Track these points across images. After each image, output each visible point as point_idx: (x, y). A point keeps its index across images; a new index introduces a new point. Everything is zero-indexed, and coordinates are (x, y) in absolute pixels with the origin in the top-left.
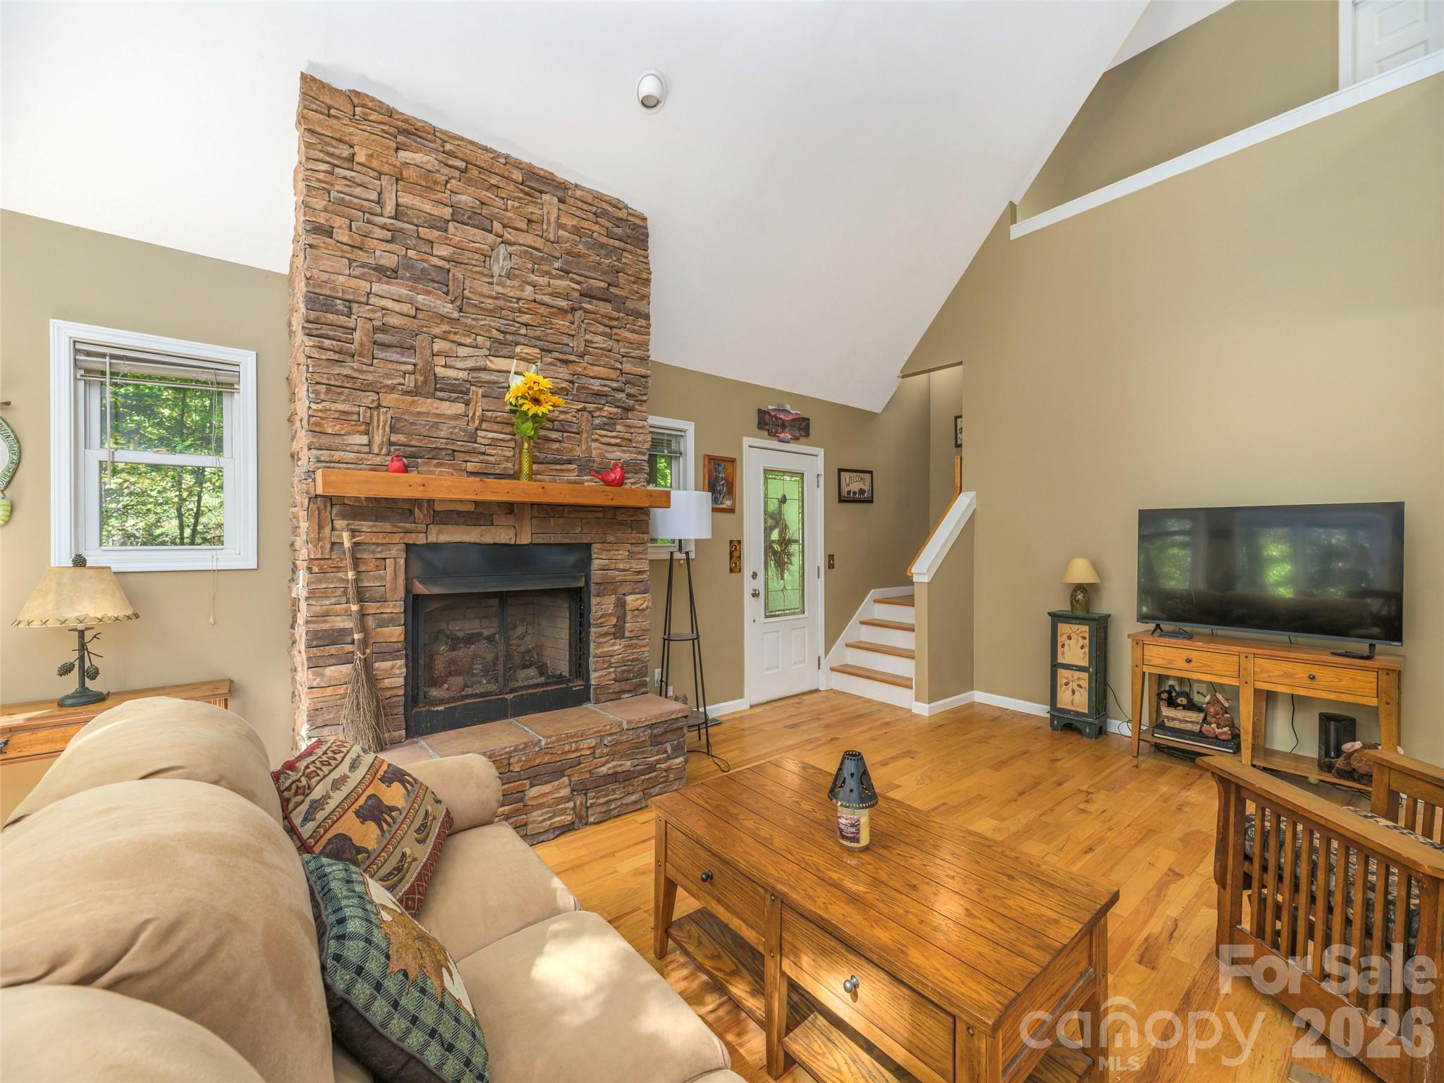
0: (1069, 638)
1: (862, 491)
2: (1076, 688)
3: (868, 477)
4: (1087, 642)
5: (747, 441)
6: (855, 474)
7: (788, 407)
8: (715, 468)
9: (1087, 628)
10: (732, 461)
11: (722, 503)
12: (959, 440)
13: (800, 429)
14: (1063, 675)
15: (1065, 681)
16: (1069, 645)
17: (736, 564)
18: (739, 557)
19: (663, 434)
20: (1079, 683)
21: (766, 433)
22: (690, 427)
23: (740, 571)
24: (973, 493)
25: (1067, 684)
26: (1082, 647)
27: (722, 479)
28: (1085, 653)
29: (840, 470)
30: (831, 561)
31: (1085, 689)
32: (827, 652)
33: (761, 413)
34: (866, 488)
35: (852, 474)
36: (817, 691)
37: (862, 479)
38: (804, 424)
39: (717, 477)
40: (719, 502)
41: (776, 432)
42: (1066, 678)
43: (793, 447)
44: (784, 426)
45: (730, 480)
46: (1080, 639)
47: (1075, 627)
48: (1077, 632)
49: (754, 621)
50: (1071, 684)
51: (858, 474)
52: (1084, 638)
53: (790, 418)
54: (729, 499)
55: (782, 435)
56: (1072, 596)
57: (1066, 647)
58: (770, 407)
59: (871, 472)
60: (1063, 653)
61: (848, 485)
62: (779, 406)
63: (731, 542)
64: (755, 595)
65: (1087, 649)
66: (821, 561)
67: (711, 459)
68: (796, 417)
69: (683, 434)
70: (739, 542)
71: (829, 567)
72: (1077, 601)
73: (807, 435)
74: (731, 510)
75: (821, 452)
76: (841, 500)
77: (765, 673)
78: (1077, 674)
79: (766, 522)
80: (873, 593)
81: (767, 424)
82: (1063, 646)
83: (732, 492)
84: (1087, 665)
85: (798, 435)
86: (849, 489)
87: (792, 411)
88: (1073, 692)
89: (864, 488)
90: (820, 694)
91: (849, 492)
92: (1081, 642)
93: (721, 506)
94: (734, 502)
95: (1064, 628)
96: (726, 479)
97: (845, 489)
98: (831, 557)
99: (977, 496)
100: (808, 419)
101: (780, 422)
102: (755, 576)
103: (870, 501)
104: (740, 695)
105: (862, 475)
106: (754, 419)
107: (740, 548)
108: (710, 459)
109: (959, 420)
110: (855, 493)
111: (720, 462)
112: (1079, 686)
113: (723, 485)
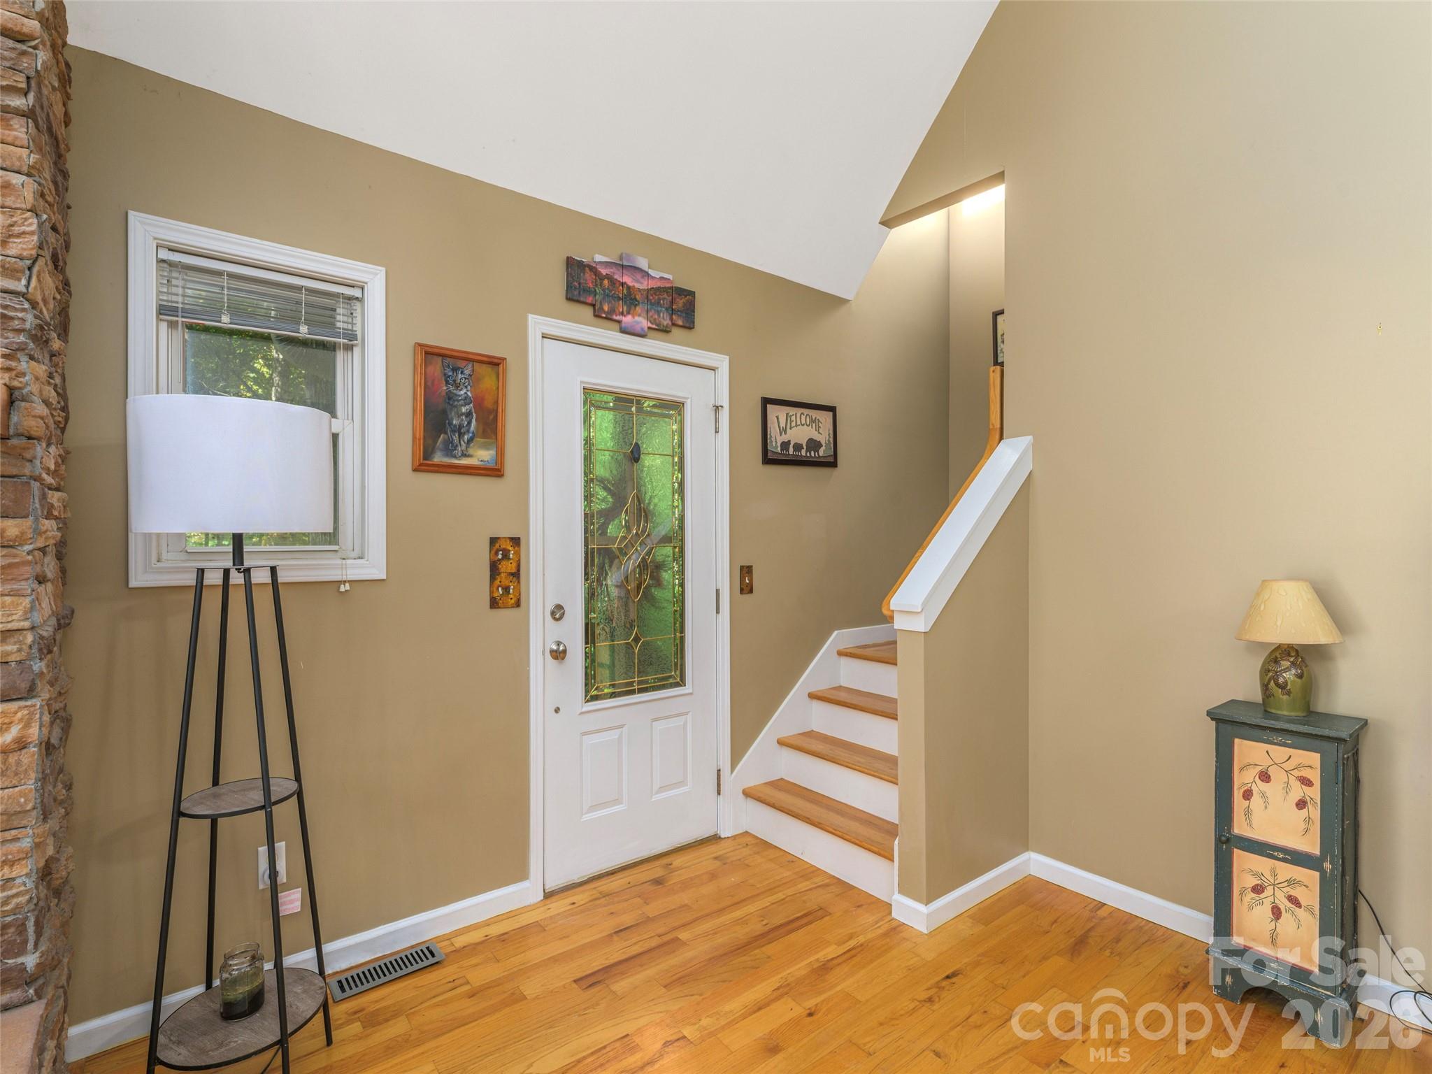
0: (1265, 777)
1: (813, 444)
2: (1284, 904)
3: (826, 418)
4: (1315, 793)
5: (537, 324)
6: (799, 411)
7: (643, 263)
8: (447, 377)
9: (1314, 758)
10: (495, 363)
11: (465, 455)
12: (1000, 355)
13: (672, 311)
14: (1246, 866)
15: (1252, 881)
16: (1263, 795)
17: (506, 589)
18: (516, 575)
19: (298, 289)
20: (1293, 893)
21: (588, 311)
22: (374, 280)
23: (518, 604)
24: (1025, 442)
25: (1258, 889)
26: (1301, 804)
27: (467, 400)
28: (1308, 820)
29: (766, 402)
30: (745, 580)
31: (1309, 909)
32: (734, 762)
33: (574, 267)
34: (824, 437)
35: (792, 410)
36: (715, 838)
37: (813, 421)
38: (680, 303)
39: (450, 397)
40: (458, 452)
41: (612, 311)
42: (1256, 875)
43: (652, 345)
44: (630, 299)
45: (488, 403)
46: (1296, 785)
47: (1279, 753)
48: (1287, 766)
49: (557, 710)
50: (1269, 891)
51: (806, 411)
52: (1306, 782)
53: (643, 285)
54: (485, 447)
55: (627, 320)
56: (1265, 671)
57: (1256, 798)
58: (599, 258)
59: (832, 409)
60: (1248, 812)
61: (783, 431)
62: (621, 258)
63: (493, 541)
64: (559, 655)
65: (1315, 812)
66: (724, 579)
67: (429, 354)
68: (659, 284)
69: (356, 293)
70: (516, 541)
71: (742, 591)
72: (1283, 687)
73: (689, 325)
74: (494, 471)
75: (722, 362)
76: (769, 459)
77: (586, 817)
78: (1288, 871)
79: (588, 497)
80: (839, 638)
81: (587, 291)
82: (1248, 795)
83: (495, 432)
84: (1316, 851)
85: (667, 322)
86: (785, 438)
87: (651, 272)
88: (1277, 913)
89: (817, 437)
90: (723, 844)
91: (785, 445)
92: (1298, 791)
93: (465, 461)
94: (501, 454)
95: (1249, 752)
96: (478, 402)
97: (776, 440)
98: (746, 571)
99: (1035, 445)
100: (692, 294)
101: (622, 292)
102: (558, 613)
103: (832, 463)
104: (520, 872)
105: (814, 414)
106: (557, 281)
107: (518, 554)
108: (426, 353)
109: (1000, 318)
110: (798, 447)
111: (460, 364)
112: (1294, 900)
113: (469, 414)
